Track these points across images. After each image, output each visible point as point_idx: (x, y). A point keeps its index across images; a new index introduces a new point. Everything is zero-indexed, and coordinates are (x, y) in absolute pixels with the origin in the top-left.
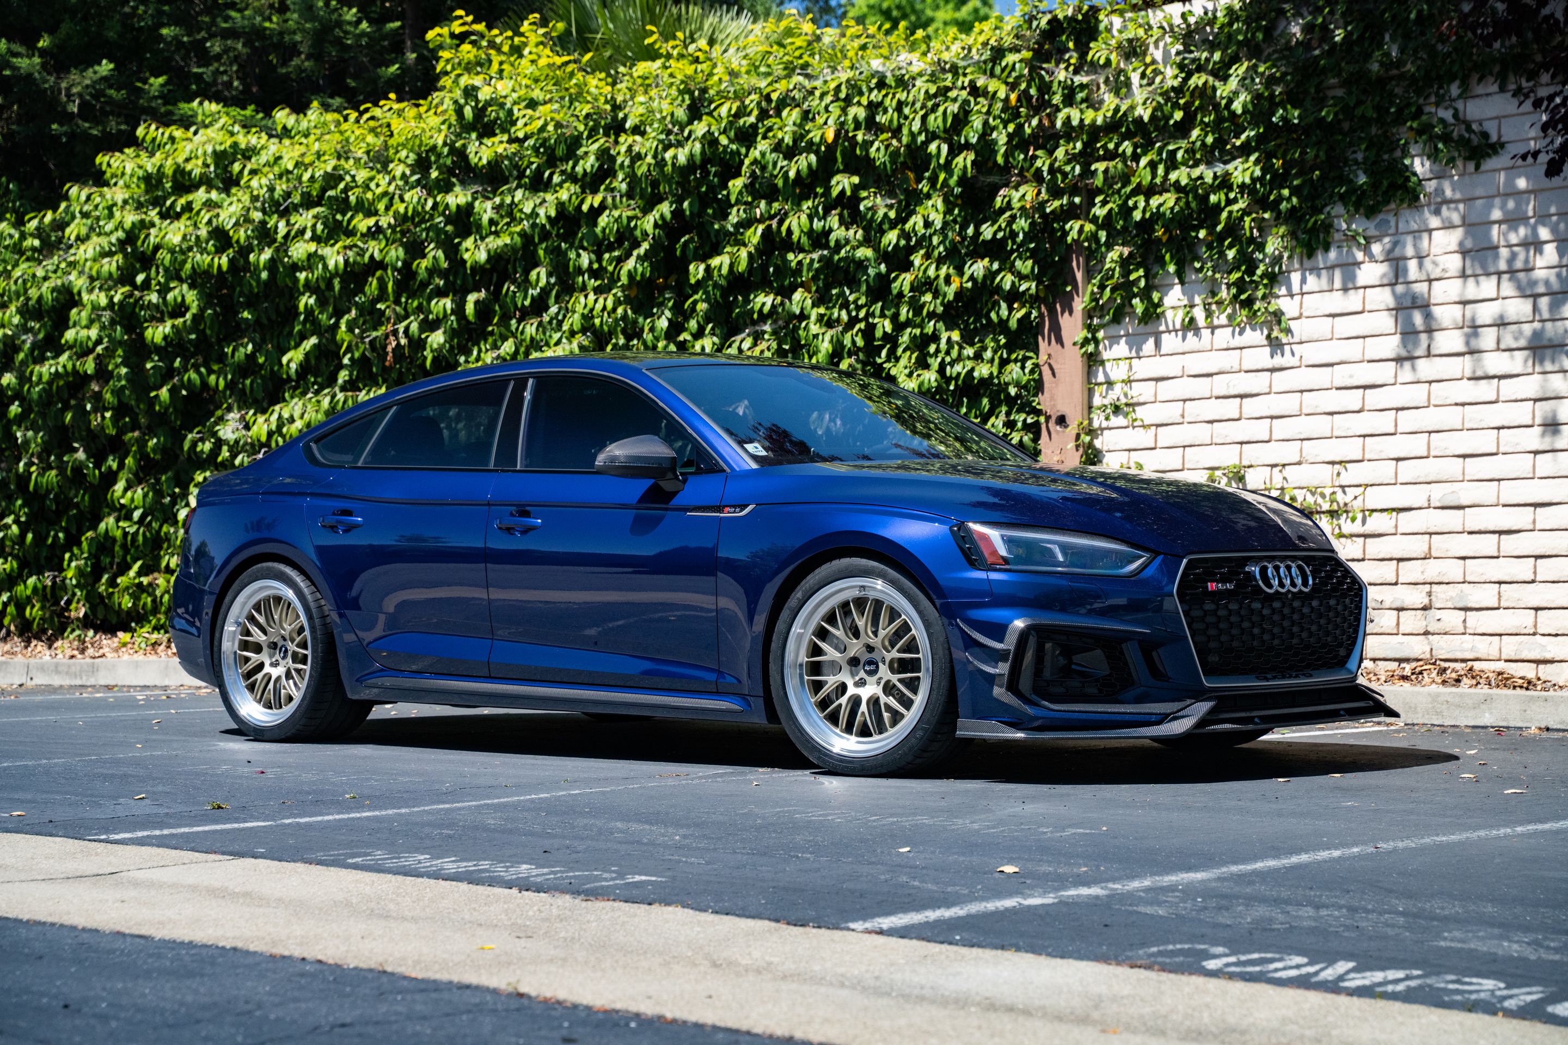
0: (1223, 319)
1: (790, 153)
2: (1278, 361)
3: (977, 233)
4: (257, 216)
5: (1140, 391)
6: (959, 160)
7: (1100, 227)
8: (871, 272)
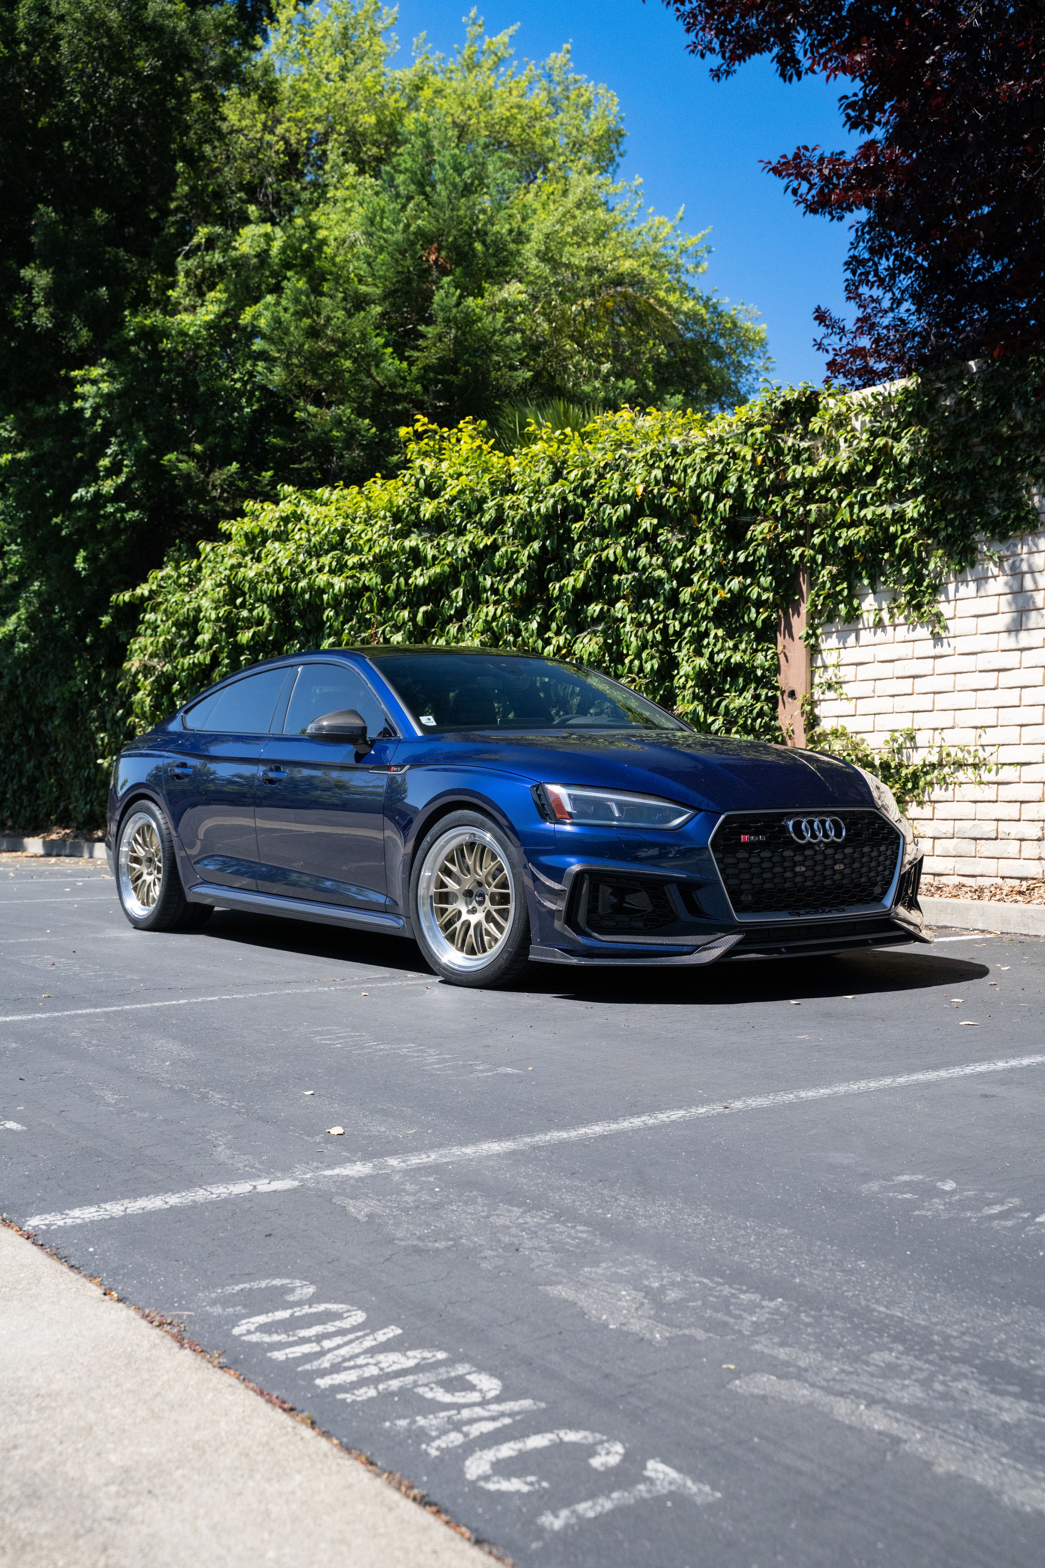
0: (901, 620)
1: (615, 503)
2: (939, 651)
3: (736, 559)
4: (301, 558)
5: (846, 673)
6: (721, 505)
7: (818, 552)
8: (667, 587)
